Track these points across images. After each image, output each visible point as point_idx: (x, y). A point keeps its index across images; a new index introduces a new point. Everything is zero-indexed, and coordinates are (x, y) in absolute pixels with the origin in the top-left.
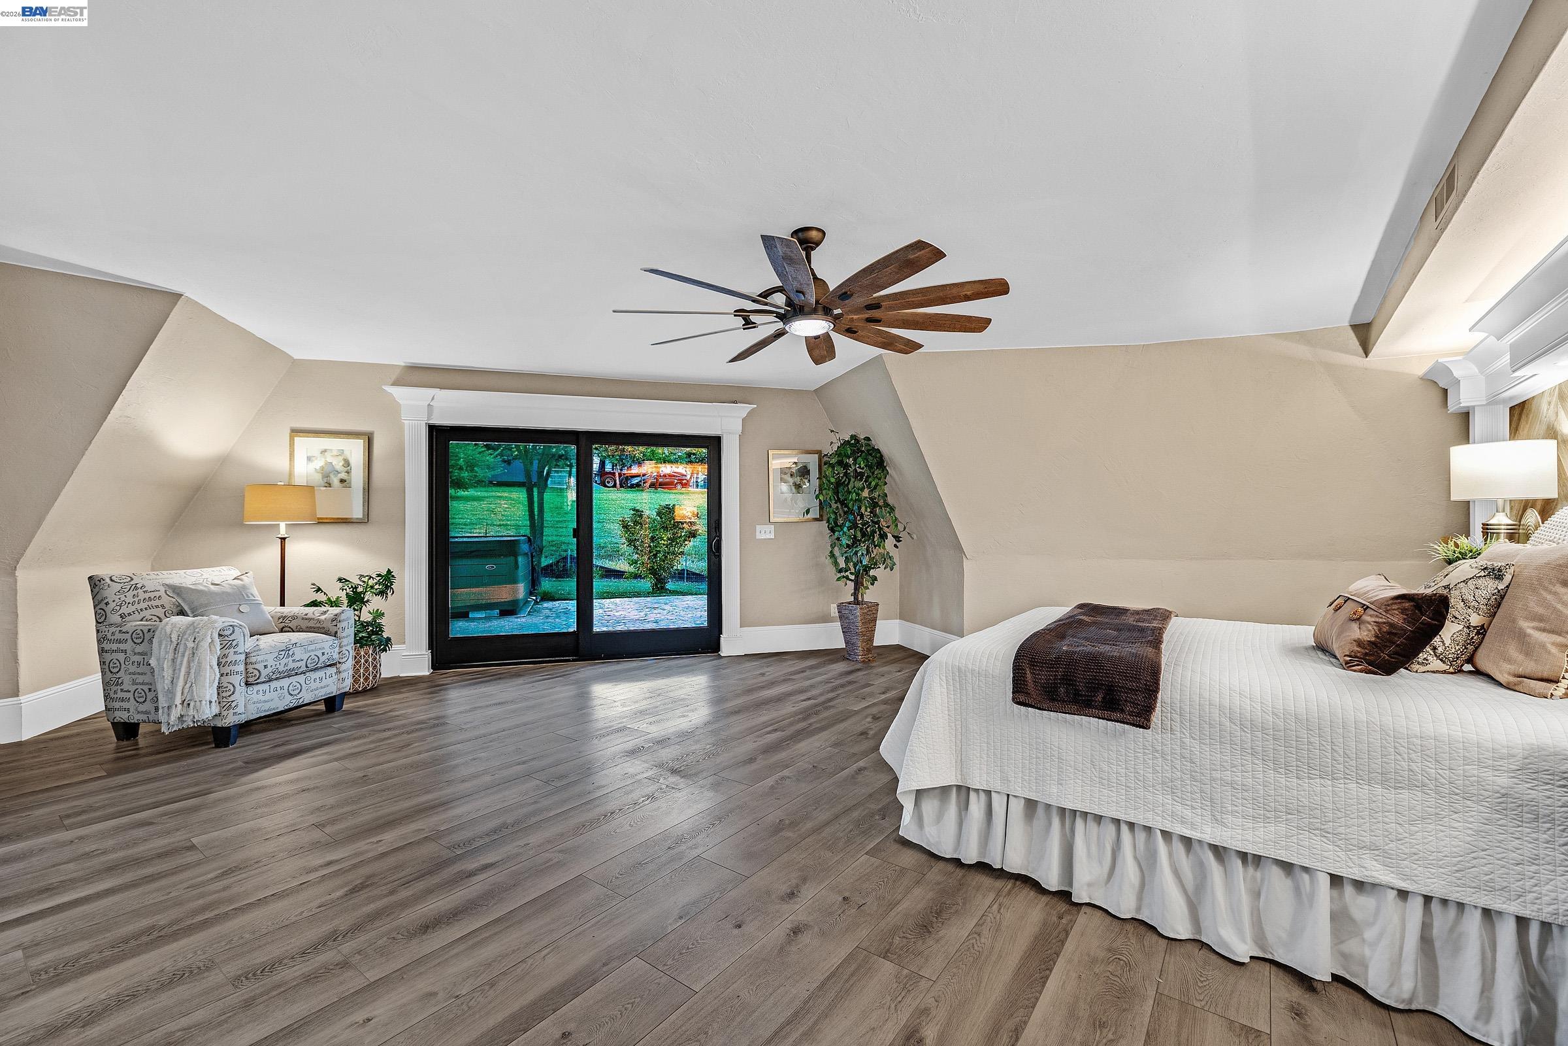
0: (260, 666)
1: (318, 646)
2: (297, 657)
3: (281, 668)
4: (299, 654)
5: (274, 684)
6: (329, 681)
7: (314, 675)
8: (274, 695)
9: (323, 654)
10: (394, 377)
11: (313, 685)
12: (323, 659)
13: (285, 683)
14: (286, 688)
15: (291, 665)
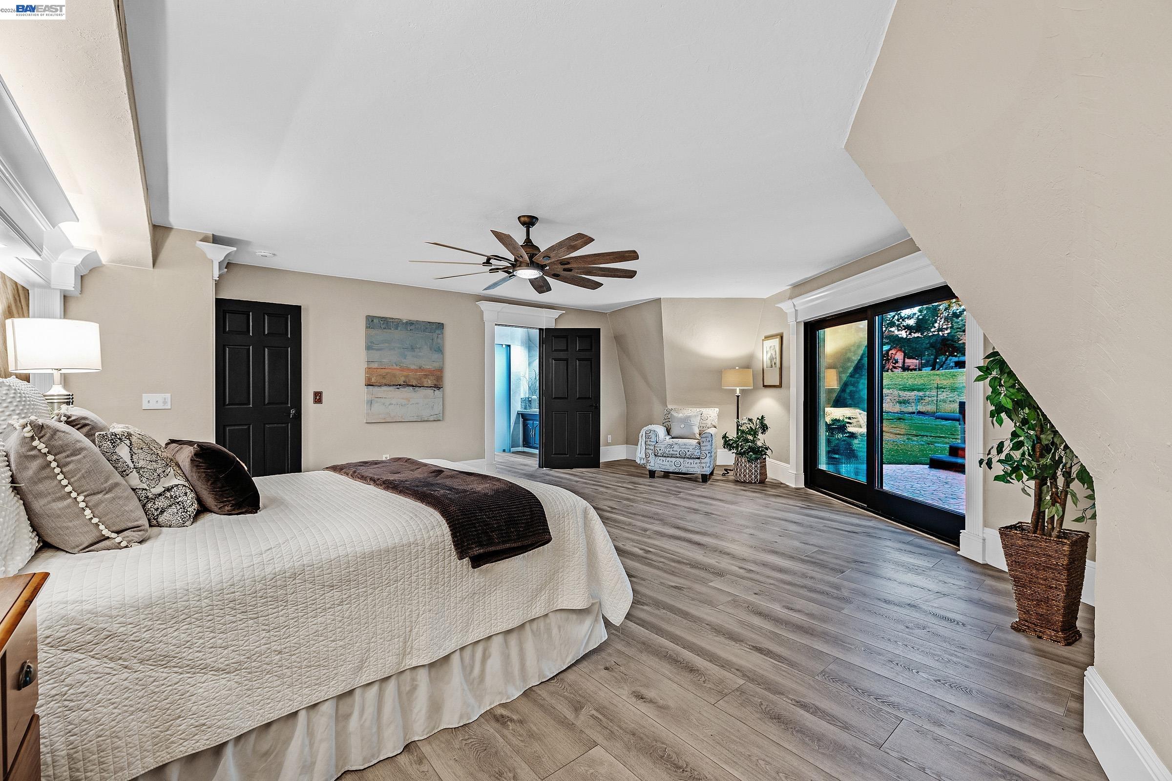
0: (658, 449)
1: (687, 447)
2: (674, 449)
3: (667, 452)
4: (676, 448)
5: (668, 459)
6: (696, 466)
7: (688, 460)
8: (666, 463)
9: (688, 451)
10: (788, 296)
11: (687, 465)
12: (688, 453)
13: (674, 460)
14: (673, 462)
15: (672, 452)
